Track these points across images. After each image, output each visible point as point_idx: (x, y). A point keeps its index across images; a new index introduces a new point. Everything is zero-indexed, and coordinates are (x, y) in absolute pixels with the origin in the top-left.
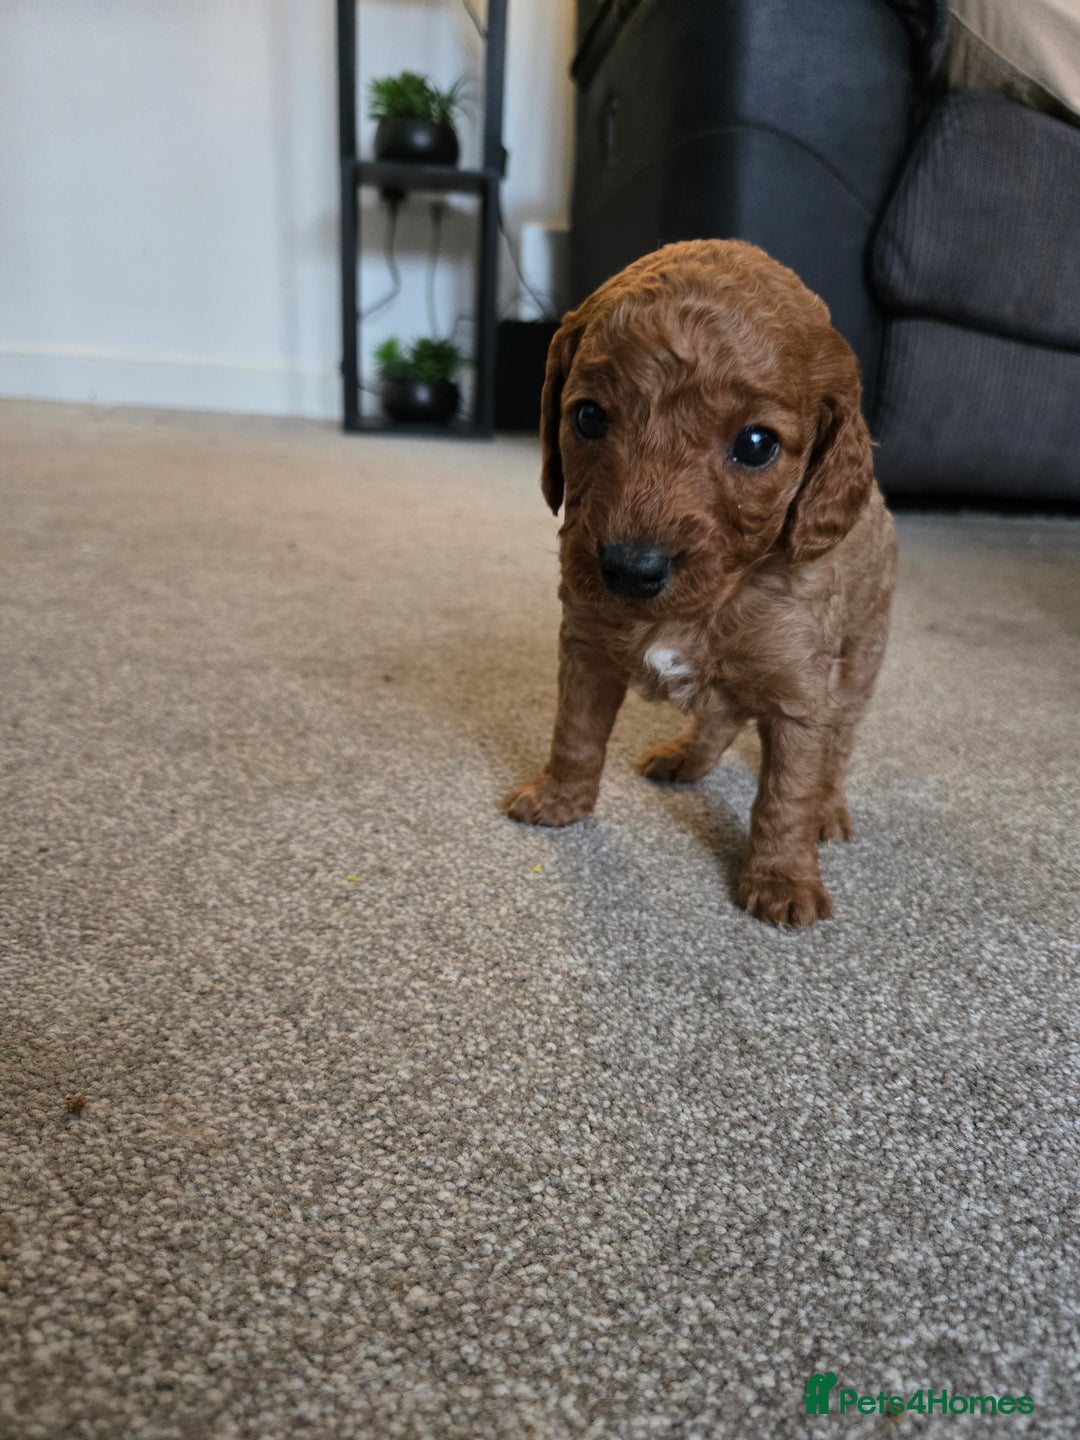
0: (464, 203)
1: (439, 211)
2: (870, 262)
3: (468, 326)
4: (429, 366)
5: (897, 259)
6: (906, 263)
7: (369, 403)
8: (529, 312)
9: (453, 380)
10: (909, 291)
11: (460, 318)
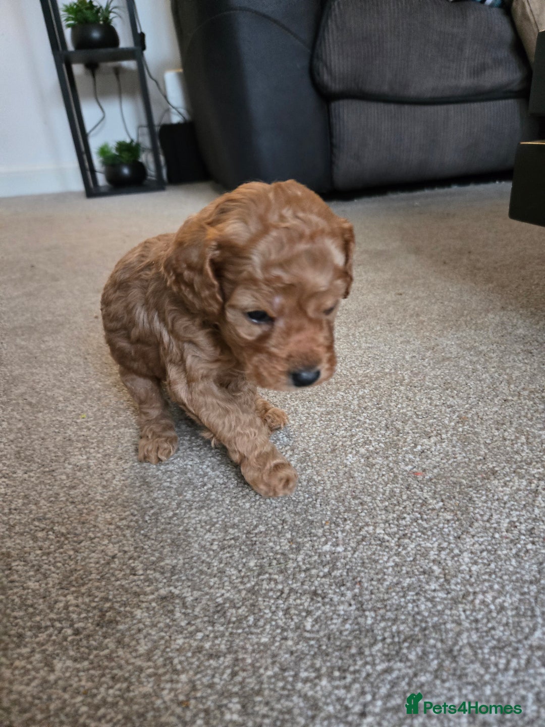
0: (130, 64)
1: (117, 71)
2: (312, 74)
3: (145, 130)
4: (125, 155)
5: (325, 69)
6: (330, 72)
7: (101, 180)
8: (176, 119)
9: (140, 160)
10: (335, 86)
11: (140, 127)
